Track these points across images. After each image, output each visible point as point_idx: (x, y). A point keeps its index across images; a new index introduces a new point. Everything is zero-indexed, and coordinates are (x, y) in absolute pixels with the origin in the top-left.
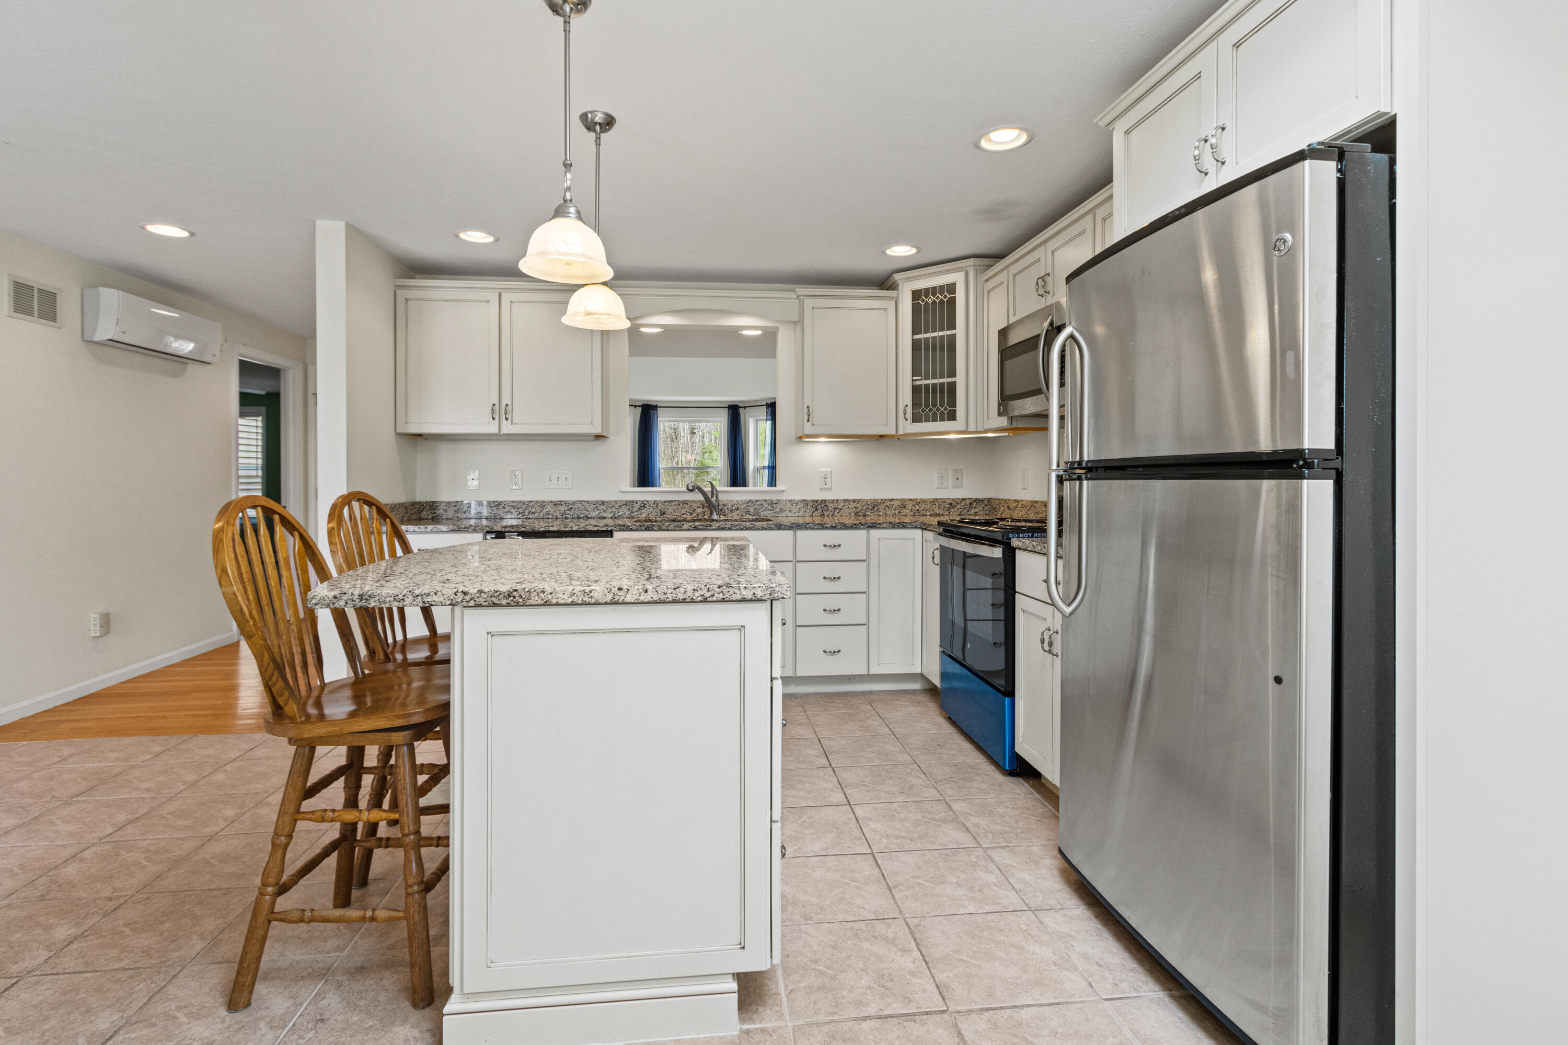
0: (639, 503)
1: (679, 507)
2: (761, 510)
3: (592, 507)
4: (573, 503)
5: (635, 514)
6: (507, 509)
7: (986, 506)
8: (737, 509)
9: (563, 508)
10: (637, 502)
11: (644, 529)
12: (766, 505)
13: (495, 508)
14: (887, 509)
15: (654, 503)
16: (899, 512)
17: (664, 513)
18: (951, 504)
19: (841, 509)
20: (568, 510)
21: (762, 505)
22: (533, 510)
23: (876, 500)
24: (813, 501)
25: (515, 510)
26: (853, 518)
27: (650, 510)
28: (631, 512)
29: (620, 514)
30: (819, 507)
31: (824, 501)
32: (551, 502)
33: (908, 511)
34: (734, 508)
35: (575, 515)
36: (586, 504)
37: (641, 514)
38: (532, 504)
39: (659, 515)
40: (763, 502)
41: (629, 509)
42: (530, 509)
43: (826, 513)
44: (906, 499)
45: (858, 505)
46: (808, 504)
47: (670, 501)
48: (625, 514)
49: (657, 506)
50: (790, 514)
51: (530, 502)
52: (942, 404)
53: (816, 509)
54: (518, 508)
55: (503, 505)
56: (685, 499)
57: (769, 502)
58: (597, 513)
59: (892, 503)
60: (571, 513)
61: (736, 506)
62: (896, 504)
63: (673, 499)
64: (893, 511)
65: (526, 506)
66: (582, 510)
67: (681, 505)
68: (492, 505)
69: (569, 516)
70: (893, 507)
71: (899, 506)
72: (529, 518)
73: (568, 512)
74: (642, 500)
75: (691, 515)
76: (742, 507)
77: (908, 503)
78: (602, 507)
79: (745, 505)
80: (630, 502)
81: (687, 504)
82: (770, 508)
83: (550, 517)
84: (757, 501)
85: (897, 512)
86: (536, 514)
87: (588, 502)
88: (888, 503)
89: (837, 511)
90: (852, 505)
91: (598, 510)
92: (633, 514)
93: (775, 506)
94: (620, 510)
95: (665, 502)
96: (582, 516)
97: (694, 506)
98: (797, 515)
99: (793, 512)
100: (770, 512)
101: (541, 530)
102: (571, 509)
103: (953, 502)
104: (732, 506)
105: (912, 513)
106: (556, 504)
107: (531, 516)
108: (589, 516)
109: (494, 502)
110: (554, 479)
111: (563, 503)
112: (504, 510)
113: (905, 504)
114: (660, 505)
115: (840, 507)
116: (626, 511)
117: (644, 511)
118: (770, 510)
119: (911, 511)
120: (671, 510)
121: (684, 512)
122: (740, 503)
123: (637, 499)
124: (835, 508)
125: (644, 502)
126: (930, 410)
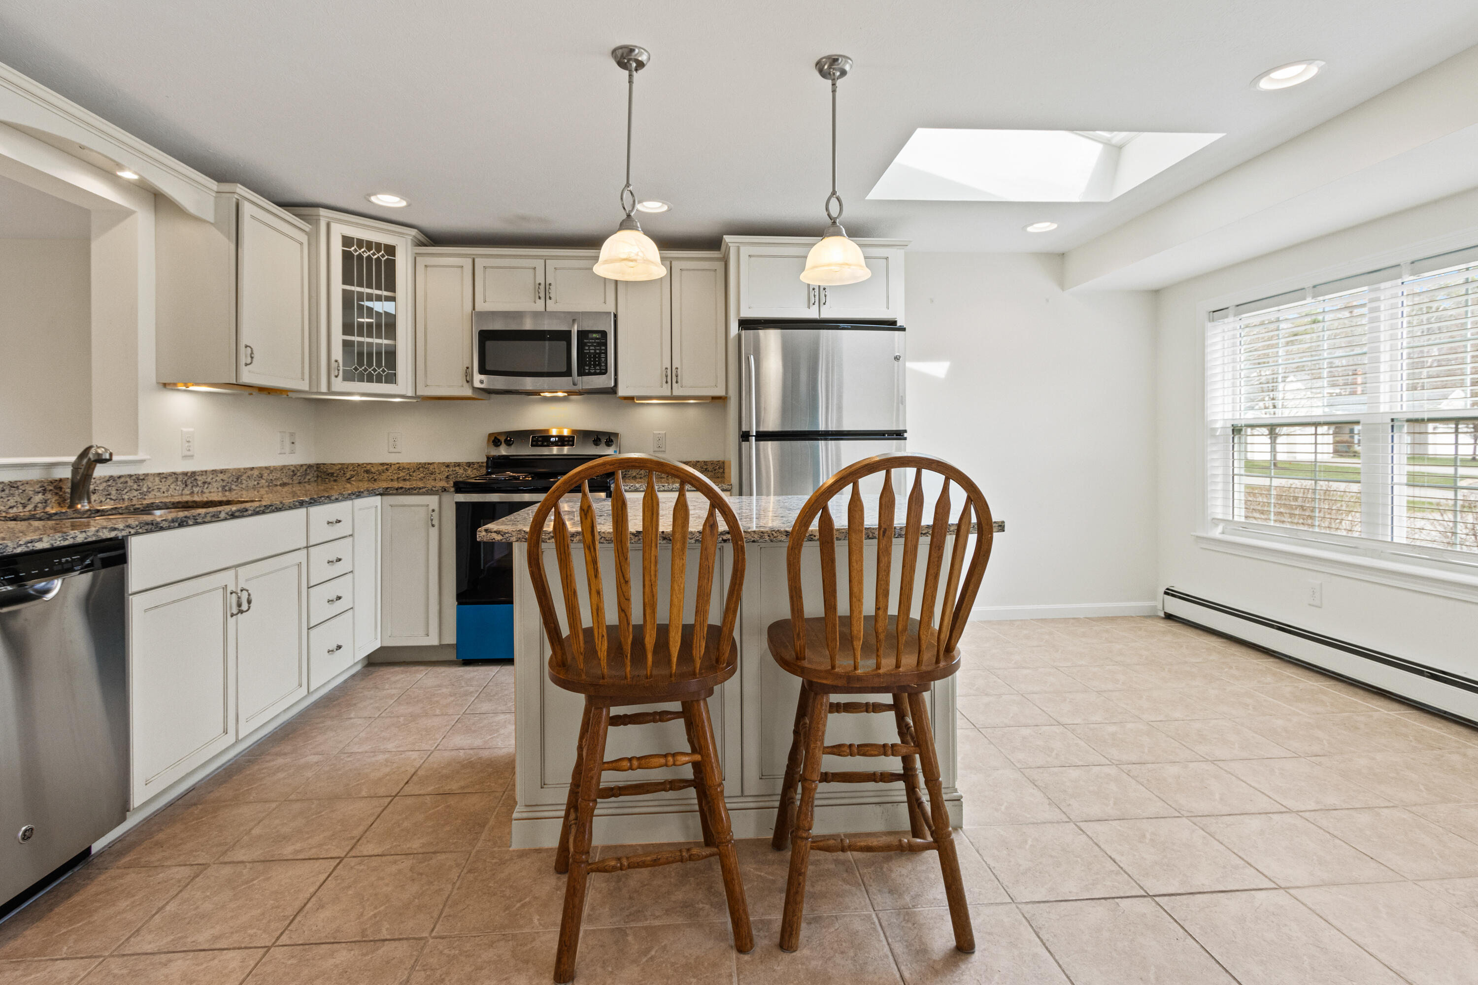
2: (126, 491)
11: (177, 525)
12: (130, 483)
16: (258, 483)
18: (293, 471)
21: (126, 482)
23: (239, 469)
24: (185, 474)
26: (220, 494)
30: (189, 482)
31: (194, 473)
33: (264, 481)
40: (128, 479)
43: (196, 490)
44: (263, 467)
45: (225, 477)
46: (177, 478)
50: (158, 494)
52: (379, 365)
53: (186, 485)
57: (134, 477)
59: (252, 472)
64: (253, 482)
67: (7, 492)
75: (24, 507)
76: (101, 488)
79: (105, 484)
81: (17, 488)
82: (135, 487)
84: (120, 477)
85: (256, 483)
88: (250, 473)
89: (206, 486)
90: (221, 476)
93: (141, 484)
98: (166, 494)
99: (162, 491)
100: (135, 493)
115: (209, 480)
118: (137, 490)
121: (12, 502)
122: (98, 482)
124: (204, 483)
126: (365, 370)
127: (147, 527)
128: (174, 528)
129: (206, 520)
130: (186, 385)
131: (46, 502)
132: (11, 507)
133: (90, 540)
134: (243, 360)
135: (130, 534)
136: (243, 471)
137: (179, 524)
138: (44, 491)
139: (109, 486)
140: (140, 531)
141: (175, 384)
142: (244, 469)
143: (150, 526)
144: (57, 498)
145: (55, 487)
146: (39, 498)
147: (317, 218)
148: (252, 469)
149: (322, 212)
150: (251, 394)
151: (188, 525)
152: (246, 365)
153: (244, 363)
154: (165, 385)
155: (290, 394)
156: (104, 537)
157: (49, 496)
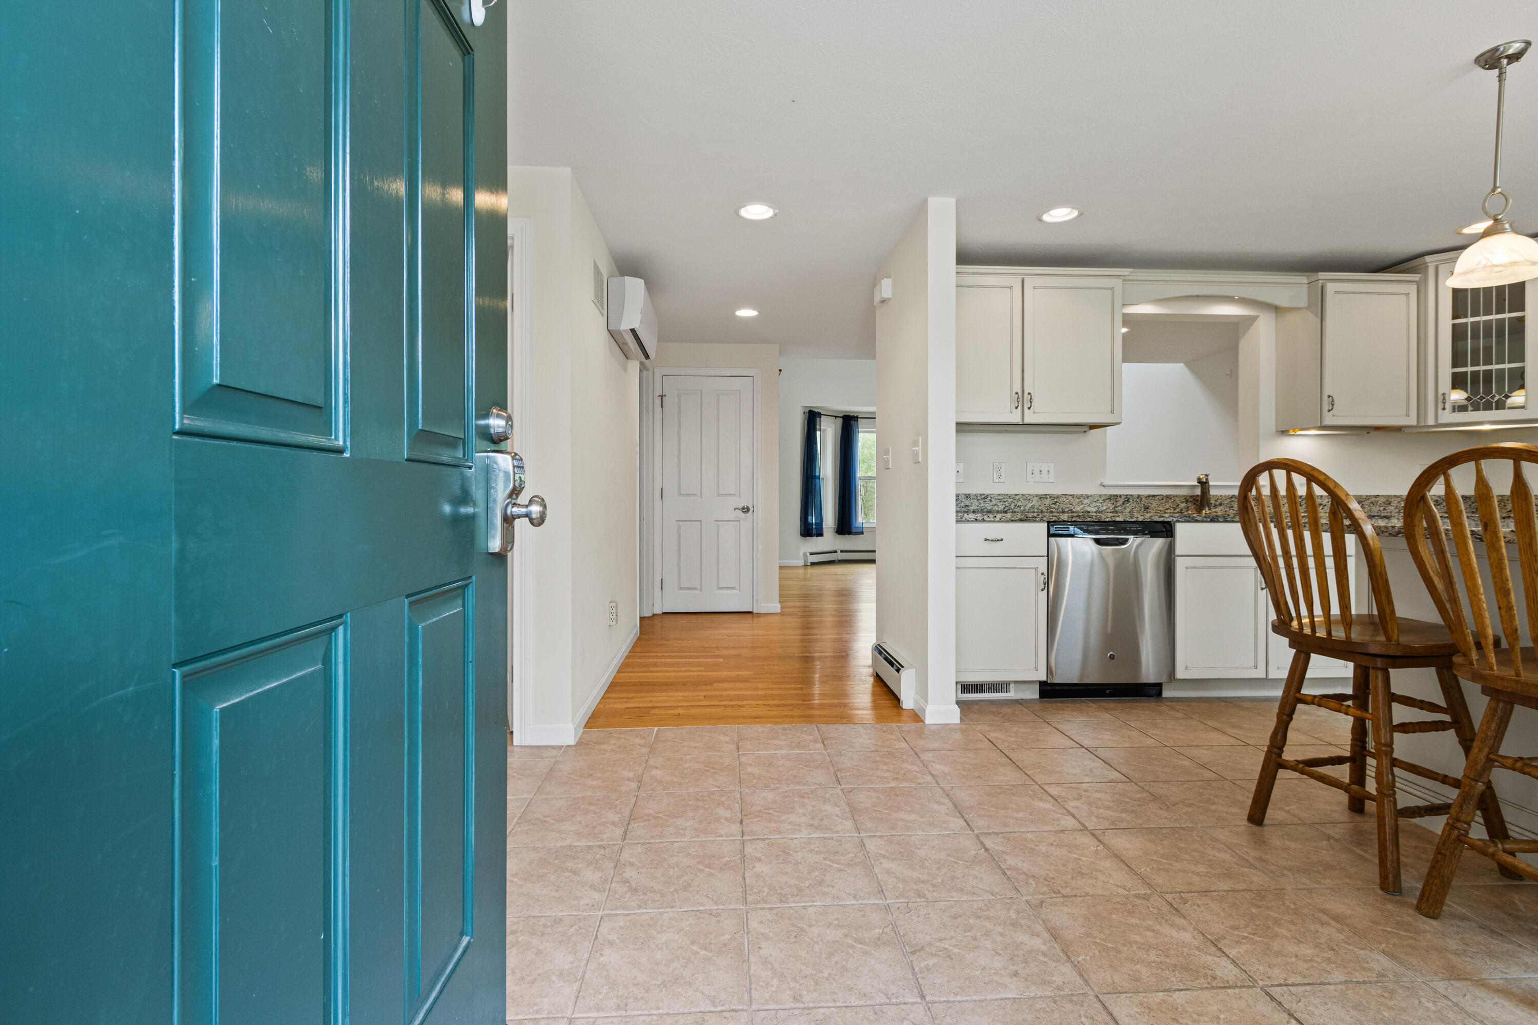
0: (1123, 497)
1: (1162, 501)
3: (1077, 500)
4: (1058, 497)
5: (1119, 508)
6: (994, 502)
7: (1473, 503)
8: (1221, 505)
9: (1048, 502)
10: (1120, 496)
11: (1209, 520)
13: (982, 501)
14: (1372, 505)
15: (1138, 497)
16: (1384, 509)
17: (1148, 508)
19: (1325, 505)
20: (1053, 504)
22: (1019, 504)
25: (1001, 503)
27: (1133, 505)
28: (1115, 507)
29: (1104, 508)
32: (1037, 496)
33: (1393, 508)
34: (1217, 503)
35: (1060, 509)
36: (1071, 497)
37: (1125, 508)
38: (1017, 497)
39: (1143, 510)
41: (1113, 504)
42: (1016, 502)
44: (1391, 496)
47: (1153, 496)
48: (1109, 508)
49: (1141, 500)
51: (1016, 495)
54: (1005, 502)
55: (989, 498)
56: (1168, 494)
58: (1081, 507)
59: (1377, 499)
60: (1056, 507)
61: (1219, 501)
62: (1381, 500)
63: (1156, 494)
64: (1378, 508)
65: (1012, 500)
66: (1067, 504)
67: (1165, 500)
68: (979, 498)
69: (1054, 510)
70: (1379, 504)
71: (1384, 502)
72: (1015, 512)
73: (1053, 506)
74: (1126, 494)
75: (1175, 510)
76: (1226, 502)
77: (1393, 500)
78: (1086, 501)
79: (1228, 500)
80: (1114, 496)
81: (1171, 498)
83: (1036, 510)
85: (1382, 508)
86: (1022, 508)
87: (1072, 496)
88: (1373, 500)
91: (1082, 504)
92: (1117, 509)
94: (1104, 504)
95: (1149, 496)
96: (1066, 510)
97: (1178, 500)
101: (1107, 520)
102: (1056, 502)
103: (1439, 499)
104: (1216, 501)
105: (1397, 510)
106: (1042, 497)
107: (1016, 510)
108: (1074, 510)
109: (981, 495)
110: (1037, 472)
111: (1048, 497)
112: (991, 504)
113: (1390, 500)
114: (1143, 499)
116: (1110, 505)
117: (1128, 505)
119: (1396, 508)
120: (1154, 505)
121: (1167, 506)
122: (1224, 498)
123: (1121, 494)
125: (1128, 496)
126: (1482, 398)
127: (1185, 518)
128: (1207, 522)
129: (1235, 520)
130: (1294, 431)
131: (1188, 508)
132: (1167, 509)
133: (1146, 520)
134: (1326, 407)
135: (1178, 521)
136: (1365, 497)
137: (1211, 520)
138: (1187, 502)
139: (1232, 501)
140: (1180, 520)
141: (1288, 431)
142: (1367, 496)
143: (1188, 519)
144: (1195, 506)
145: (1194, 500)
146: (1183, 505)
147: (1424, 266)
148: (1377, 496)
149: (1428, 259)
150: (1368, 433)
151: (1218, 521)
152: (1329, 411)
153: (1327, 409)
154: (1283, 432)
155: (1406, 430)
156: (1155, 520)
157: (1189, 504)
